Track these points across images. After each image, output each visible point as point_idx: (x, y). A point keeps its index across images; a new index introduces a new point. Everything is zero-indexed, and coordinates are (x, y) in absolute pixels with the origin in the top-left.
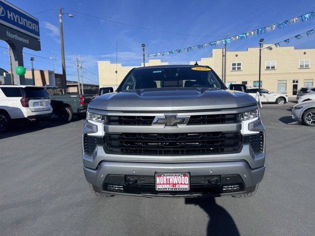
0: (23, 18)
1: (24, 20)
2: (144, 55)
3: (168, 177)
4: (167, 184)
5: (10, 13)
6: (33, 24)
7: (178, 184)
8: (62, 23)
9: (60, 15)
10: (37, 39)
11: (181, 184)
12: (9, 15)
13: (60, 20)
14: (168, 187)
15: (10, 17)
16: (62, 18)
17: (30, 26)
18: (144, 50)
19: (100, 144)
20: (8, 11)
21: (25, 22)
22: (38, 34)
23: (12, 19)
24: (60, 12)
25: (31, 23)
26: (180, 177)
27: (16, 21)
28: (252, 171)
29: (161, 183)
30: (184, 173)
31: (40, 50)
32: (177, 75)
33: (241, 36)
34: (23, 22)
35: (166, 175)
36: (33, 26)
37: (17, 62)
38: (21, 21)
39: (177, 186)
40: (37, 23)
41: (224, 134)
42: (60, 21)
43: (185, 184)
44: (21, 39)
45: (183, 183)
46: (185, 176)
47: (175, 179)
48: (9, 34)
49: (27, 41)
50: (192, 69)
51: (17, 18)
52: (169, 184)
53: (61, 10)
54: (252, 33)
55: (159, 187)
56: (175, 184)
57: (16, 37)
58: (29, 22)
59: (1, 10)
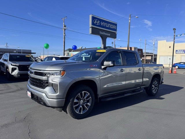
0: (109, 23)
2: (174, 36)
5: (102, 23)
6: (114, 26)
8: (130, 22)
9: (130, 18)
12: (102, 24)
15: (102, 25)
17: (112, 27)
20: (102, 22)
21: (110, 25)
22: (116, 30)
27: (105, 26)
31: (116, 38)
36: (114, 27)
37: (103, 45)
38: (107, 26)
40: (116, 25)
42: (129, 21)
44: (106, 34)
48: (101, 33)
49: (109, 35)
51: (106, 24)
53: (130, 16)
55: (28, 95)
57: (104, 33)
58: (111, 25)
59: (98, 22)
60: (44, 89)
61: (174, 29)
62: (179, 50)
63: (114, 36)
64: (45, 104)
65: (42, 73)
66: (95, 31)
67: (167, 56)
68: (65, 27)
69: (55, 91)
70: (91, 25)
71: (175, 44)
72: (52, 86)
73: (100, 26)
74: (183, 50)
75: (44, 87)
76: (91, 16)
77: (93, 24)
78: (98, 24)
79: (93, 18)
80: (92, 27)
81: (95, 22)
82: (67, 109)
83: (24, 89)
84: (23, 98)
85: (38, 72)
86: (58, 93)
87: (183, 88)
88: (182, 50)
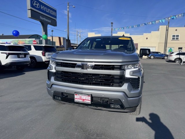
0: (49, 9)
1: (49, 10)
2: (112, 29)
3: (81, 96)
4: (80, 99)
5: (42, 6)
6: (54, 12)
7: (85, 100)
8: (68, 11)
9: (68, 6)
10: (55, 20)
11: (87, 100)
12: (42, 7)
13: (68, 9)
14: (81, 101)
15: (42, 8)
16: (69, 8)
19: (53, 76)
20: (41, 5)
21: (50, 11)
22: (56, 17)
23: (43, 9)
24: (68, 5)
25: (52, 11)
26: (86, 96)
27: (45, 10)
28: (129, 99)
29: (78, 98)
30: (88, 95)
31: (56, 26)
32: (110, 42)
33: (172, 17)
34: (48, 11)
35: (79, 94)
36: (53, 13)
37: (44, 32)
38: (47, 11)
39: (85, 101)
40: (55, 11)
41: (113, 76)
43: (89, 100)
44: (47, 20)
45: (88, 100)
46: (89, 96)
47: (84, 97)
48: (41, 18)
49: (50, 21)
50: (119, 38)
52: (81, 99)
53: (68, 3)
54: (180, 15)
55: (76, 100)
56: (84, 100)
57: (44, 19)
58: (51, 11)
59: (38, 5)
60: (121, 87)
61: (112, 23)
63: (54, 24)
64: (122, 107)
66: (35, 16)
70: (29, 7)
73: (40, 9)
77: (32, 5)
78: (37, 7)
80: (31, 9)
81: (35, 4)
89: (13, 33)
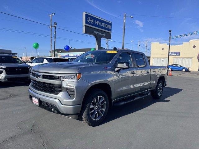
0: (103, 23)
2: (170, 37)
3: (35, 99)
5: (97, 22)
6: (108, 25)
9: (125, 18)
10: (110, 33)
12: (96, 22)
15: (97, 23)
17: (107, 26)
18: (170, 34)
20: (96, 21)
21: (104, 25)
22: (110, 30)
23: (97, 24)
27: (99, 25)
28: (63, 106)
36: (108, 27)
37: (98, 46)
38: (102, 25)
40: (110, 24)
42: (124, 21)
43: (37, 103)
44: (100, 34)
46: (38, 99)
48: (95, 32)
49: (104, 35)
51: (100, 23)
53: (125, 15)
55: (33, 102)
57: (98, 33)
58: (106, 24)
59: (92, 21)
60: (57, 95)
61: (170, 31)
62: (172, 52)
63: (109, 36)
64: (58, 112)
65: (54, 76)
66: (89, 31)
67: (160, 58)
68: (55, 25)
69: (70, 97)
70: (84, 24)
71: (170, 46)
72: (67, 91)
73: (94, 25)
74: (176, 52)
75: (56, 92)
76: (84, 14)
77: (87, 22)
78: (92, 23)
79: (87, 16)
80: (85, 26)
81: (89, 20)
82: (83, 116)
83: (16, 95)
84: (19, 105)
85: (48, 75)
86: (75, 99)
87: (182, 90)
88: (174, 52)
89: (65, 48)
